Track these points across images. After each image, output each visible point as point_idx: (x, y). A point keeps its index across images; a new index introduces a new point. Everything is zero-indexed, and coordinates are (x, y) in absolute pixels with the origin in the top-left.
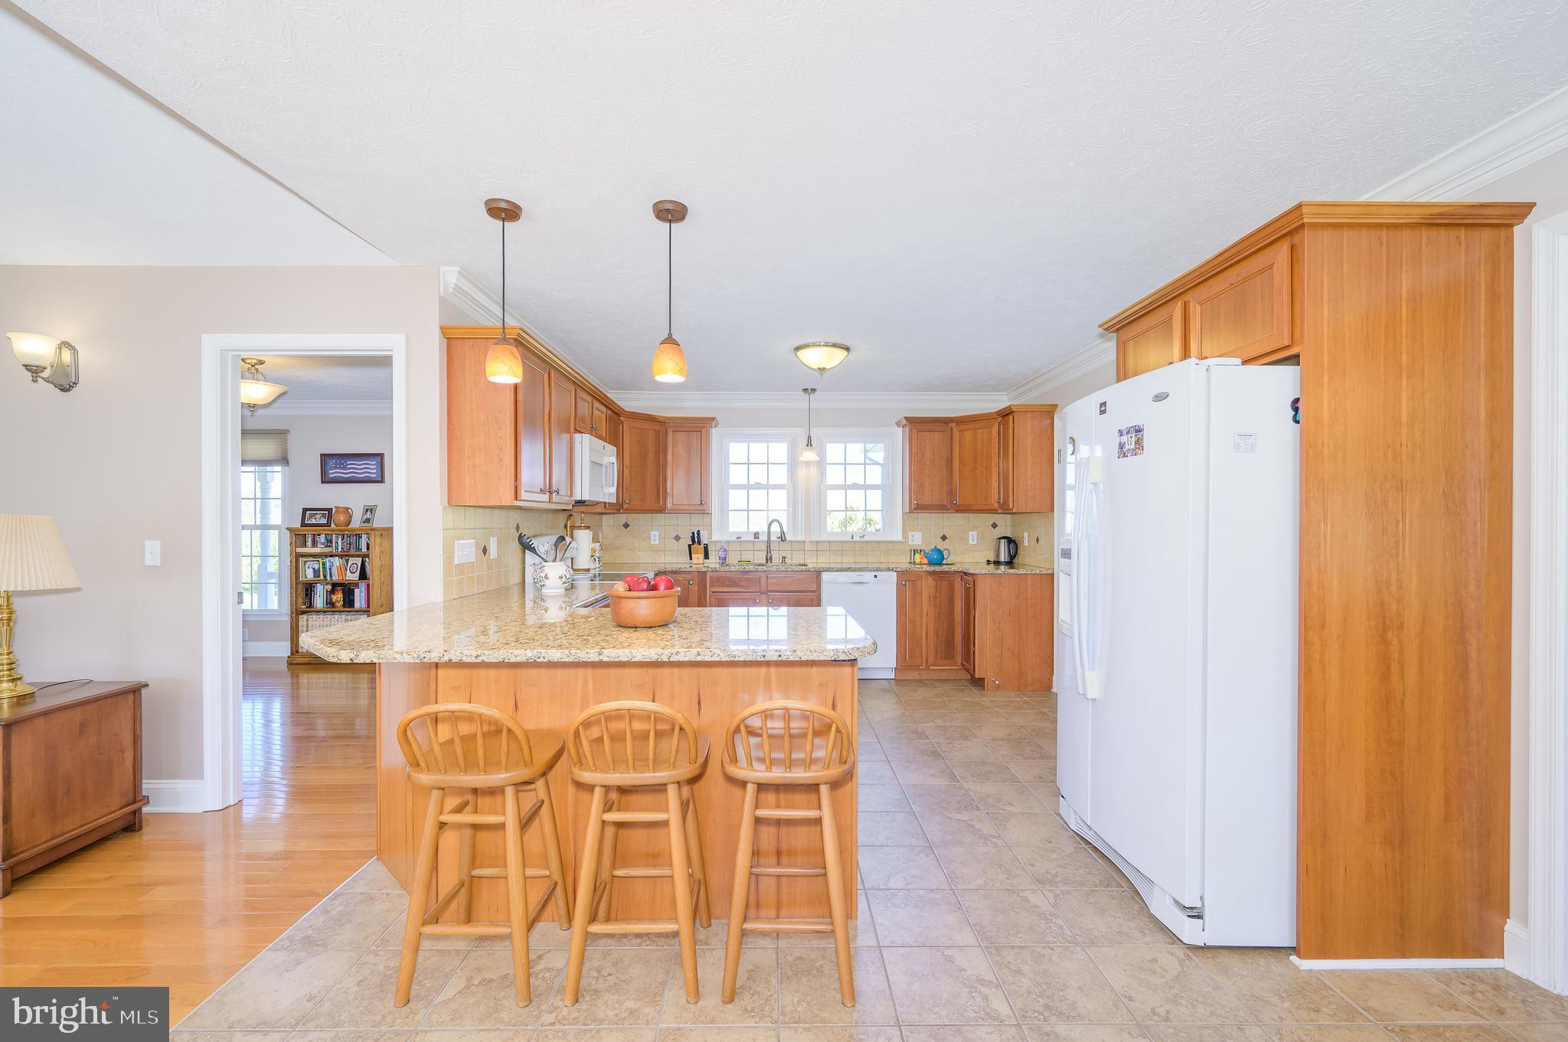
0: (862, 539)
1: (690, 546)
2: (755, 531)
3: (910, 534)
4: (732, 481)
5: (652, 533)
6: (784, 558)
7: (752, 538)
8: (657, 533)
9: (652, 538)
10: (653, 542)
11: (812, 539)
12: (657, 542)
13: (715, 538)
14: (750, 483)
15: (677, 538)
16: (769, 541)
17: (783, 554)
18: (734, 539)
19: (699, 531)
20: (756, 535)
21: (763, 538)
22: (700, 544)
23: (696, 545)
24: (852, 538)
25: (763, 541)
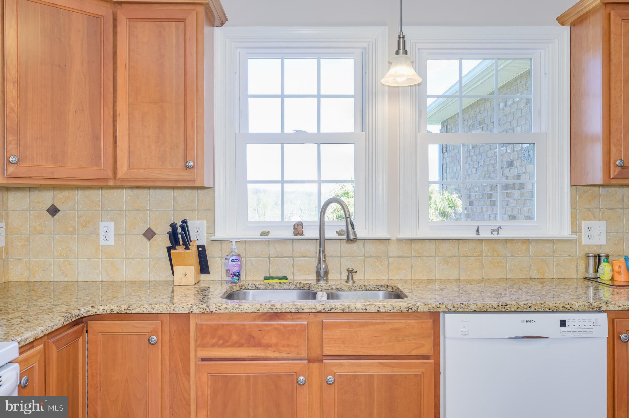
0: (495, 236)
1: (169, 249)
2: (296, 219)
3: (585, 225)
4: (254, 127)
5: (102, 225)
6: (351, 272)
7: (289, 234)
8: (111, 225)
9: (102, 233)
10: (102, 242)
11: (403, 236)
12: (111, 242)
13: (219, 234)
14: (287, 131)
15: (149, 234)
16: (322, 241)
17: (348, 264)
18: (256, 235)
19: (184, 222)
20: (298, 228)
21: (312, 233)
22: (187, 248)
23: (180, 249)
24: (478, 232)
25: (309, 240)
